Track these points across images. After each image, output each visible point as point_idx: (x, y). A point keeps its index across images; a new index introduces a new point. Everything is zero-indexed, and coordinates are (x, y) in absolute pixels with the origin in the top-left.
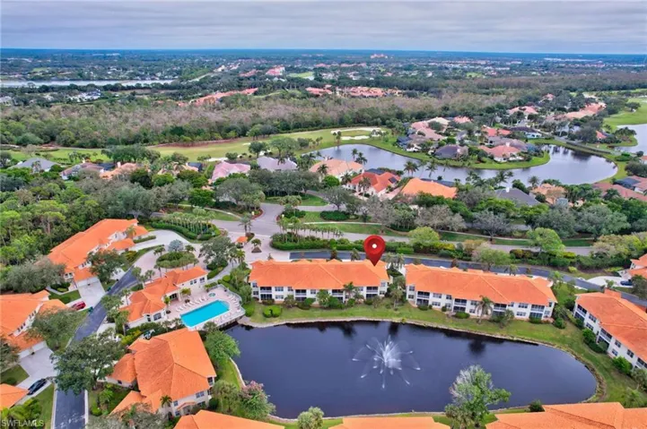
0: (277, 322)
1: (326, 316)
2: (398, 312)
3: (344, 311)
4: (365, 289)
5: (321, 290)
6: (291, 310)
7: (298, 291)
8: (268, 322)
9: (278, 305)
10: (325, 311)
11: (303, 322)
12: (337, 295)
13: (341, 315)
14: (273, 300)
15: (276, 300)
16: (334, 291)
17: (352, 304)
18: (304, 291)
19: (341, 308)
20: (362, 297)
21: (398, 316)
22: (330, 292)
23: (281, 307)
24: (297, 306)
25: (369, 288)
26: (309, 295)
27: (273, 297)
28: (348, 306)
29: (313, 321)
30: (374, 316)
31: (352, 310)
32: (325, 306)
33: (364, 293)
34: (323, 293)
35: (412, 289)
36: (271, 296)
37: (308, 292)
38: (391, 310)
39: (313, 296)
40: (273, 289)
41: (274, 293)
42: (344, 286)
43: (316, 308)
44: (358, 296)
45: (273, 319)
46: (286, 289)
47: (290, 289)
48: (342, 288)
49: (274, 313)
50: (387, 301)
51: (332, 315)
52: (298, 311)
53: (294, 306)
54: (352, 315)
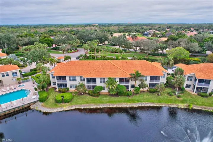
0: (66, 107)
1: (114, 102)
2: (181, 99)
3: (130, 98)
4: (148, 78)
5: (109, 78)
6: (82, 96)
7: (89, 80)
8: (57, 107)
9: (71, 93)
10: (112, 98)
11: (92, 107)
12: (124, 84)
13: (128, 101)
14: (68, 89)
15: (70, 89)
16: (122, 80)
17: (137, 92)
18: (94, 80)
19: (128, 95)
20: (146, 86)
21: (183, 102)
22: (118, 80)
23: (73, 94)
24: (88, 94)
25: (152, 78)
26: (98, 83)
27: (68, 86)
28: (134, 94)
29: (101, 107)
30: (160, 102)
31: (137, 97)
32: (114, 93)
33: (148, 82)
34: (111, 81)
35: (190, 79)
36: (66, 85)
37: (98, 81)
38: (174, 97)
39: (102, 85)
40: (68, 78)
41: (69, 83)
42: (131, 75)
43: (105, 95)
44: (142, 86)
45: (63, 104)
46: (78, 79)
47: (82, 79)
48: (128, 76)
49: (64, 98)
50: (168, 90)
51: (119, 102)
52: (88, 98)
53: (85, 93)
54: (138, 101)
